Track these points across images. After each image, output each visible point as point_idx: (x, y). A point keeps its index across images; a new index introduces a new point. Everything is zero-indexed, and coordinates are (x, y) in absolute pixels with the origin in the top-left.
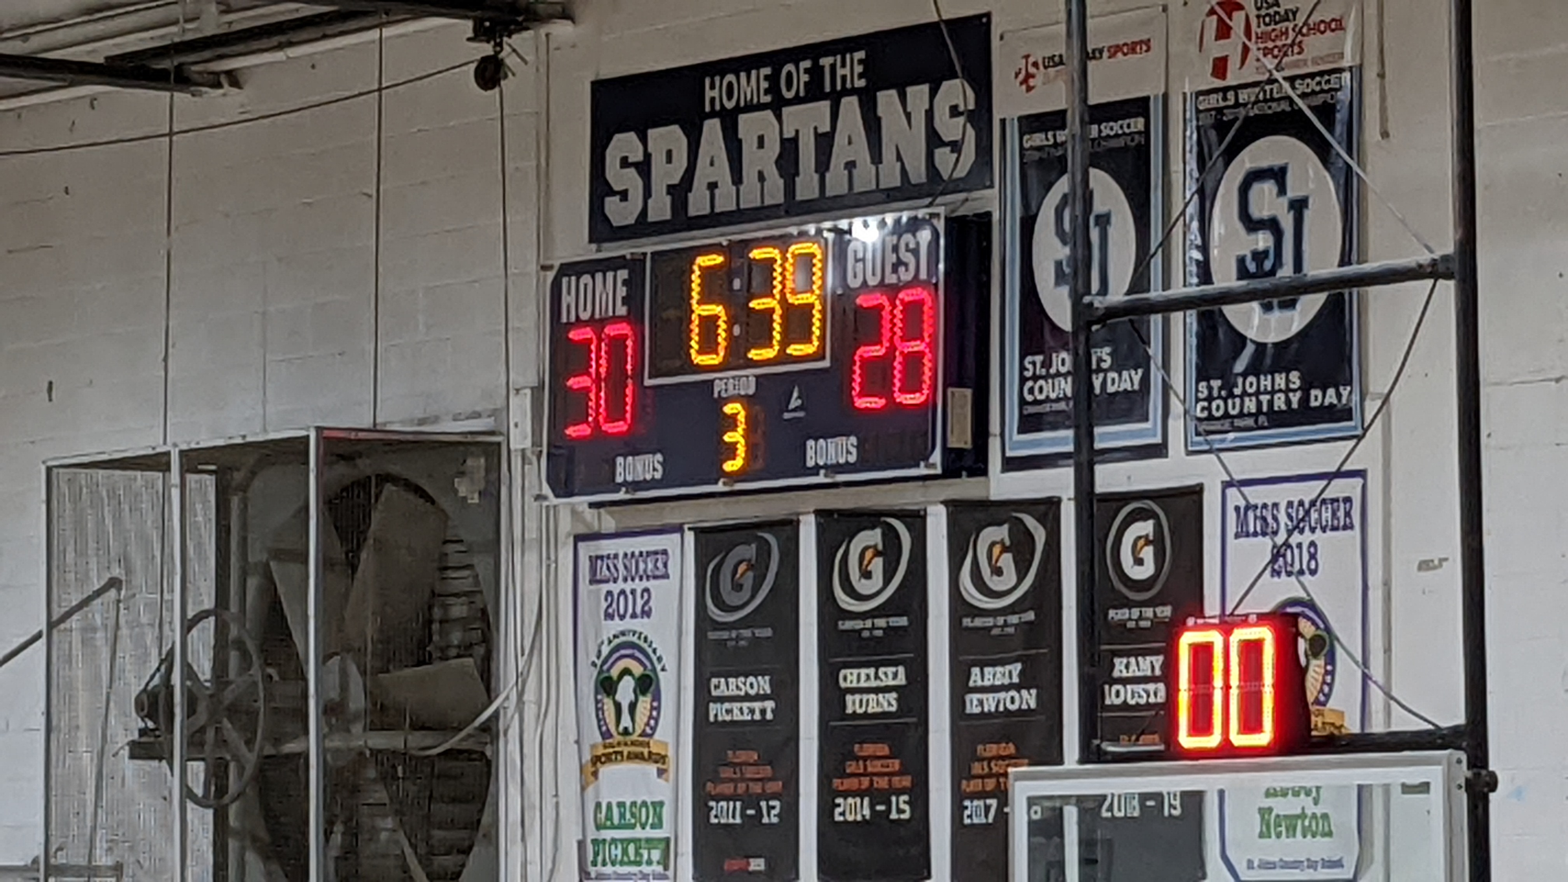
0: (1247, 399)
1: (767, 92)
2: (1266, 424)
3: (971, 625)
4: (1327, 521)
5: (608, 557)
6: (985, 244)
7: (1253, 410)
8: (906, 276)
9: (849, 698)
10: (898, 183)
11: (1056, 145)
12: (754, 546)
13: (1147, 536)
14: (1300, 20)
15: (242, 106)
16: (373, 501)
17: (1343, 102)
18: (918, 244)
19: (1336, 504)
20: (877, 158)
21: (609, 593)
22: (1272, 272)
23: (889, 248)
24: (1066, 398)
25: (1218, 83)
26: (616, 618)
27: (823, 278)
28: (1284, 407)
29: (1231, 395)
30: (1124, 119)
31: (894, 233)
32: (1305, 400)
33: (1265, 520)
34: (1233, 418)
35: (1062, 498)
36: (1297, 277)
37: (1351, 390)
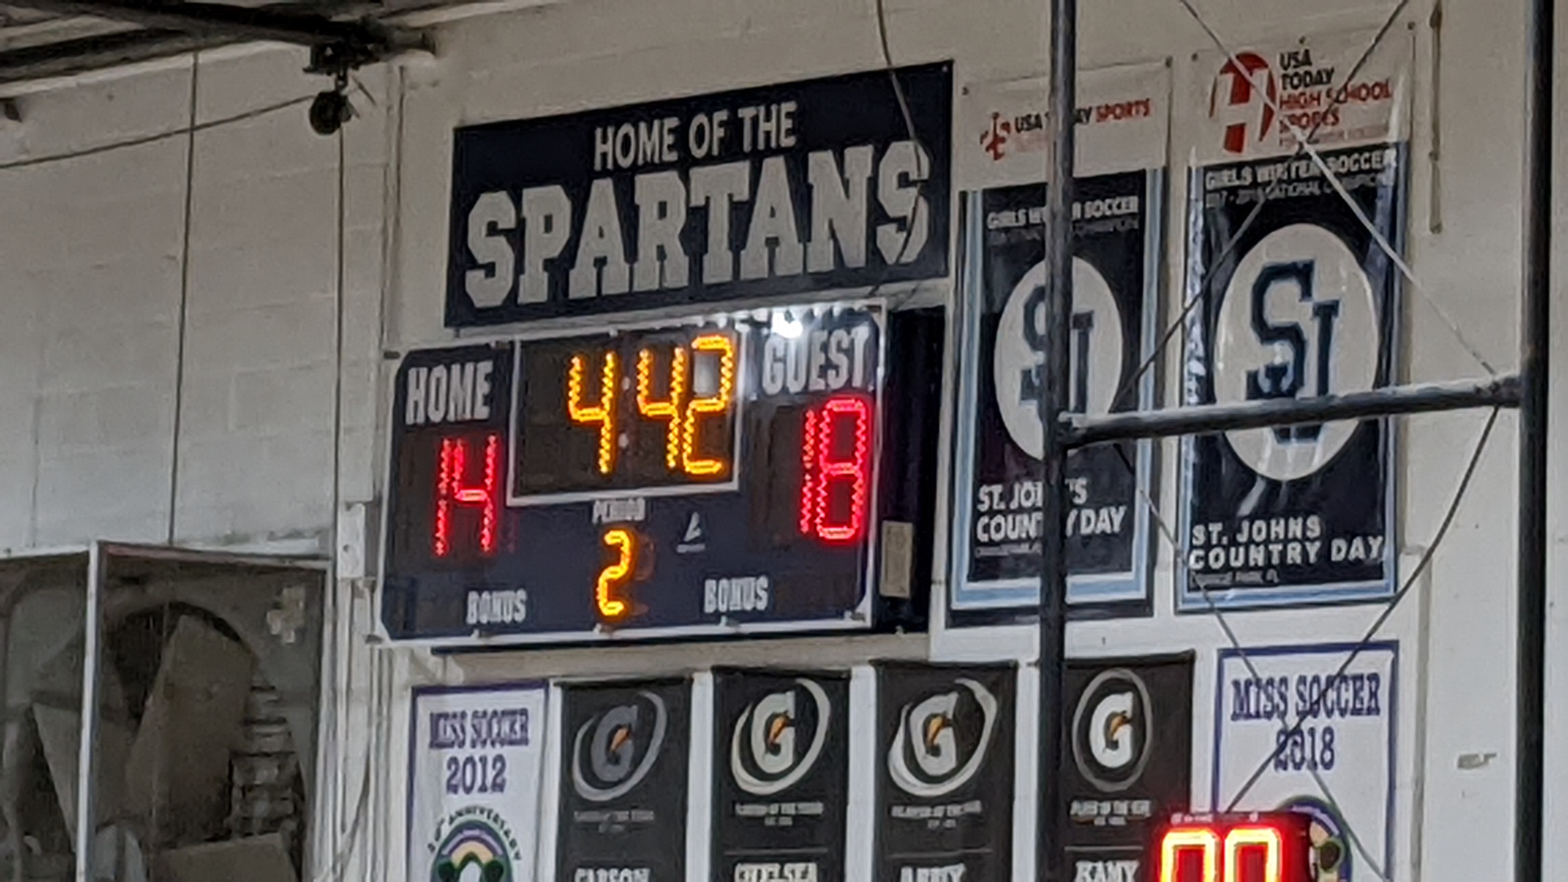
0: (1252, 548)
1: (671, 148)
2: (1276, 580)
3: (902, 815)
4: (1347, 702)
5: (455, 716)
6: (935, 345)
7: (1261, 563)
8: (836, 382)
10: (831, 267)
11: (1028, 226)
12: (635, 708)
13: (1123, 713)
14: (1338, 82)
15: (21, 144)
16: (165, 634)
17: (1385, 187)
18: (852, 342)
19: (1358, 684)
20: (805, 233)
21: (454, 760)
22: (1291, 392)
23: (817, 347)
24: (1029, 540)
25: (1232, 157)
26: (461, 791)
27: (733, 380)
28: (1299, 561)
29: (1234, 543)
30: (1114, 198)
31: (823, 328)
32: (1325, 553)
33: (1270, 698)
34: (1234, 570)
35: (1023, 662)
36: (1322, 399)
37: (1383, 542)
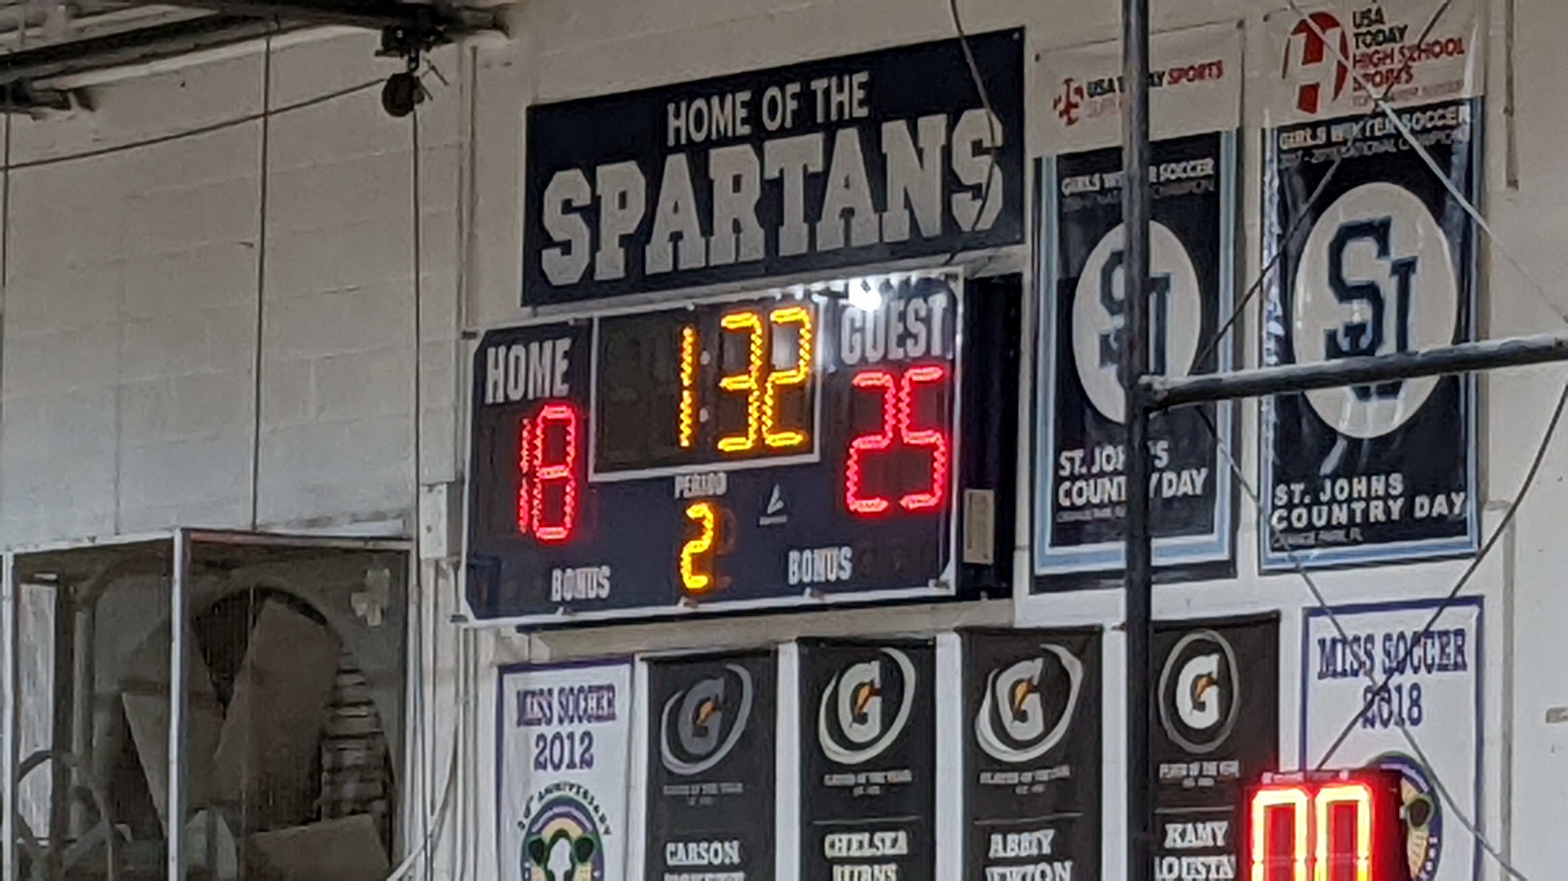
0: (1336, 508)
1: (744, 121)
2: (1360, 538)
3: (990, 781)
4: (1433, 658)
5: (542, 692)
6: (1013, 314)
7: (1344, 520)
8: (916, 350)
9: (837, 870)
10: (906, 236)
11: (1103, 191)
12: (721, 681)
13: (1209, 675)
14: (1410, 39)
15: (95, 131)
16: (251, 618)
17: (1460, 142)
18: (930, 311)
19: (1444, 639)
20: (880, 204)
21: (541, 737)
22: (1371, 350)
23: (894, 317)
24: (1112, 504)
25: (1306, 117)
26: (550, 768)
27: (812, 352)
28: (1382, 518)
29: (1317, 502)
30: (1188, 160)
31: (900, 298)
32: (1408, 509)
33: (1356, 656)
34: (1318, 530)
35: (1107, 626)
36: (1402, 357)
37: (1466, 497)
